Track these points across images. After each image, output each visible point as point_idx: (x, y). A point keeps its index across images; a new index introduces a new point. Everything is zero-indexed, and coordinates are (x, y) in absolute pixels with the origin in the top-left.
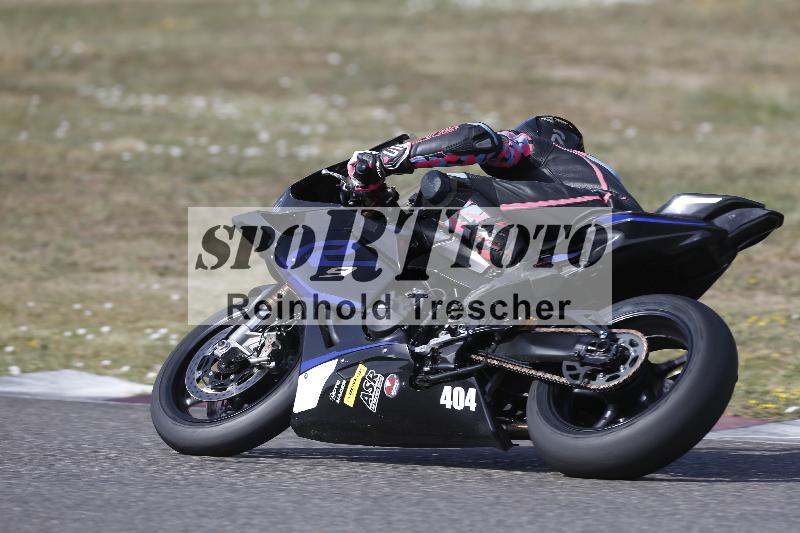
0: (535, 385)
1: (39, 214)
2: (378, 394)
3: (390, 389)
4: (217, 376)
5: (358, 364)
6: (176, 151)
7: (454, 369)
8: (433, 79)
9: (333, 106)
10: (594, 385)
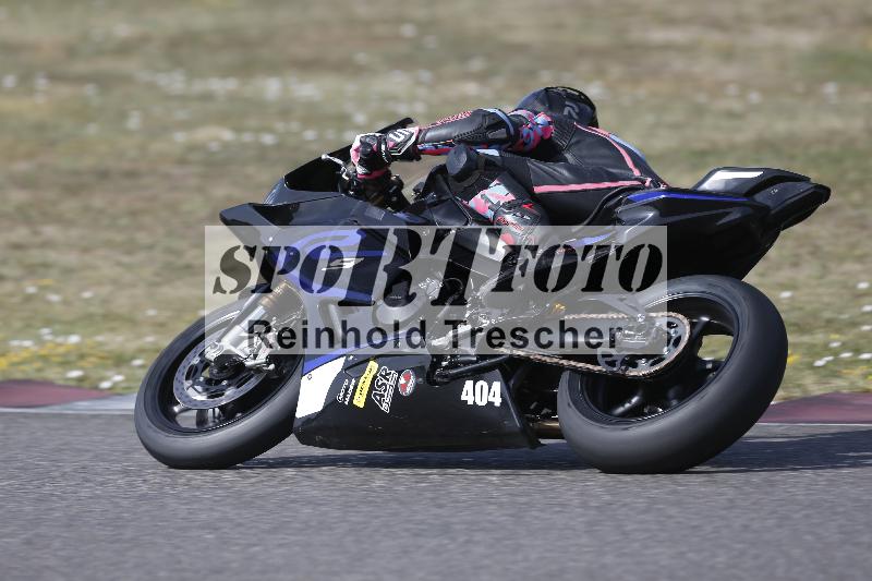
0: (565, 376)
1: (133, 214)
2: (391, 393)
3: (405, 386)
4: (208, 381)
5: (368, 361)
6: (268, 139)
7: (477, 362)
8: (521, 49)
9: (419, 83)
10: (632, 372)
